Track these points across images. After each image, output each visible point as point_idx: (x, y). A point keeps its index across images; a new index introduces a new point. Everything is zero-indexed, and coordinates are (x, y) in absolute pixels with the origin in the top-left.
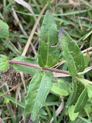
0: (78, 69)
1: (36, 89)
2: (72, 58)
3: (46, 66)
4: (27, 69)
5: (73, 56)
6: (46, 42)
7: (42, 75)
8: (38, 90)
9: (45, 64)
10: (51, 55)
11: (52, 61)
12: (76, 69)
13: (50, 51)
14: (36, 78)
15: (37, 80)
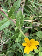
0: (20, 25)
1: (2, 23)
2: (20, 20)
3: (11, 18)
4: (5, 15)
5: (20, 19)
6: (14, 9)
7: (8, 20)
8: (3, 24)
9: (11, 17)
10: (14, 15)
11: (13, 17)
12: (19, 24)
13: (14, 13)
14: (5, 20)
15: (5, 21)
